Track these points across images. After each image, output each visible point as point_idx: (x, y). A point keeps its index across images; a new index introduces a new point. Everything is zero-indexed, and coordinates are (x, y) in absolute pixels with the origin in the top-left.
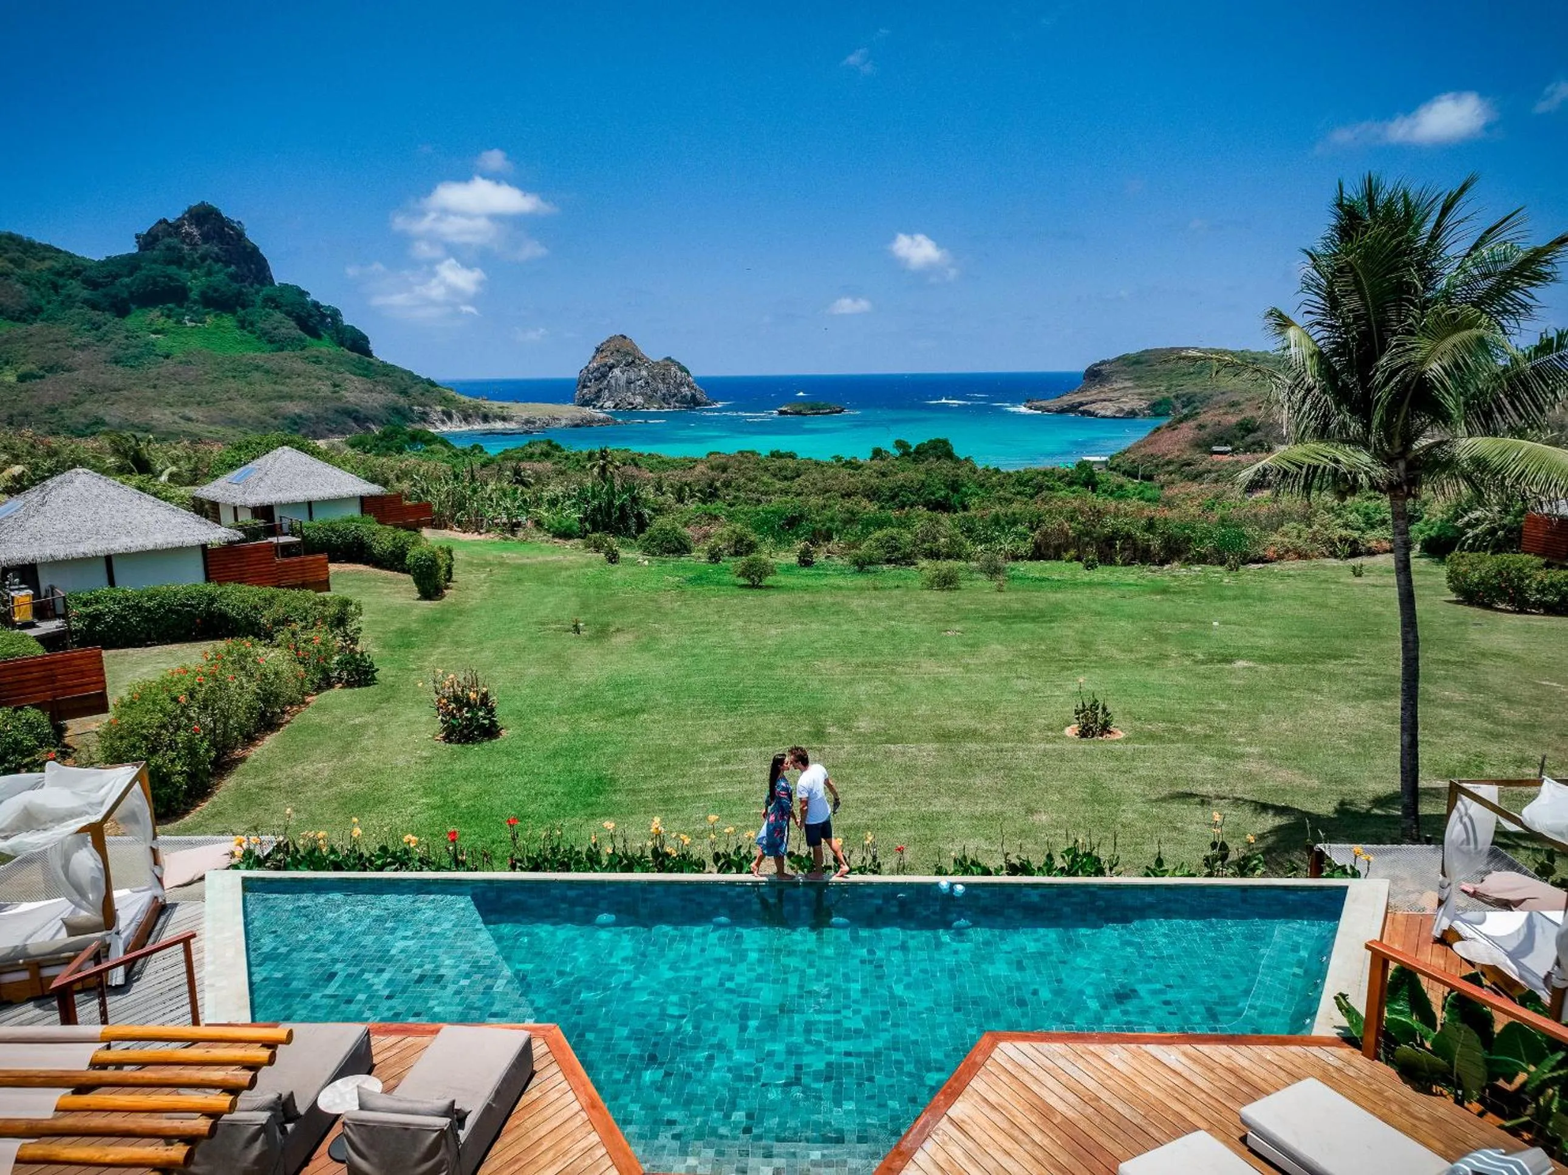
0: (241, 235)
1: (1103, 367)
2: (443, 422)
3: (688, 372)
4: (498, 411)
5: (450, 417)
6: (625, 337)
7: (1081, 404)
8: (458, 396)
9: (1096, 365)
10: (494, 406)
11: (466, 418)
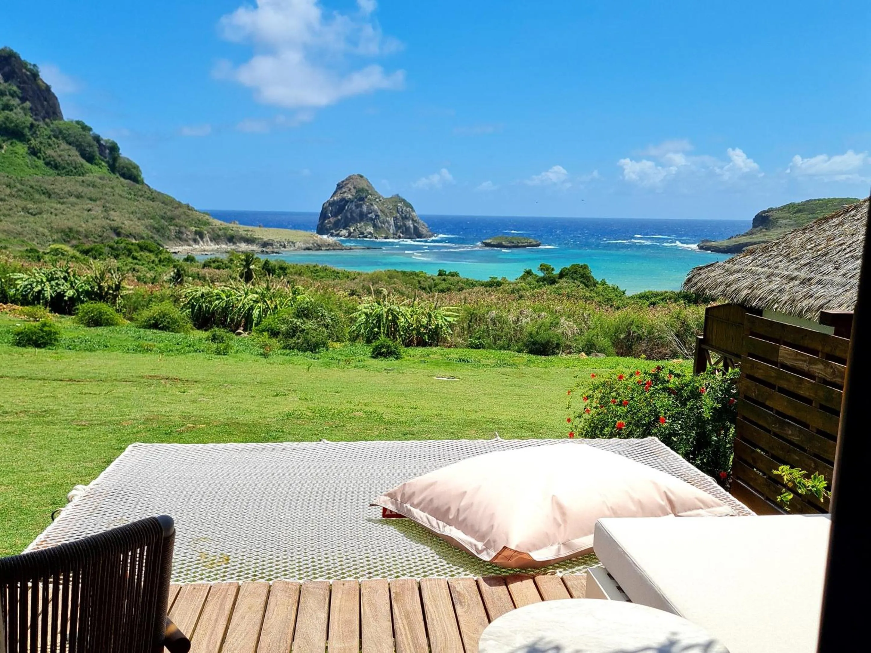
0: (35, 75)
1: (770, 214)
2: (195, 241)
3: (412, 208)
4: (243, 233)
5: (202, 236)
6: (362, 177)
7: (746, 245)
8: (211, 220)
9: (764, 212)
10: (242, 229)
11: (216, 239)
